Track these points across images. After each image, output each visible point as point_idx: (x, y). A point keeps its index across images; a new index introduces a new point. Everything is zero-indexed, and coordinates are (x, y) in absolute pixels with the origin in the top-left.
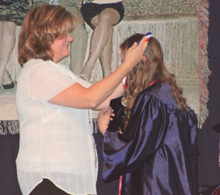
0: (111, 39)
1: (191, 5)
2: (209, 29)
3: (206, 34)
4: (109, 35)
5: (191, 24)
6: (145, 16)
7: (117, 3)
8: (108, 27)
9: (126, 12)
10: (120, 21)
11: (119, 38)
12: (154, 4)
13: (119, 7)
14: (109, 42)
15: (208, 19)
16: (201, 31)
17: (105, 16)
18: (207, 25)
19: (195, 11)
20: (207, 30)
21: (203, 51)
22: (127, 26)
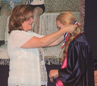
0: (39, 22)
1: (76, 6)
2: (85, 17)
3: (83, 20)
4: (37, 20)
5: (77, 15)
6: (55, 11)
7: (42, 5)
8: (37, 16)
9: (46, 9)
10: (43, 13)
11: (42, 21)
12: (59, 6)
13: (42, 6)
14: (38, 23)
15: (84, 13)
16: (81, 19)
17: (36, 11)
18: (84, 16)
19: (79, 9)
20: (84, 18)
21: (82, 28)
22: (46, 15)
